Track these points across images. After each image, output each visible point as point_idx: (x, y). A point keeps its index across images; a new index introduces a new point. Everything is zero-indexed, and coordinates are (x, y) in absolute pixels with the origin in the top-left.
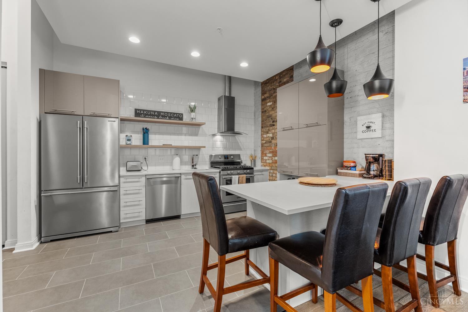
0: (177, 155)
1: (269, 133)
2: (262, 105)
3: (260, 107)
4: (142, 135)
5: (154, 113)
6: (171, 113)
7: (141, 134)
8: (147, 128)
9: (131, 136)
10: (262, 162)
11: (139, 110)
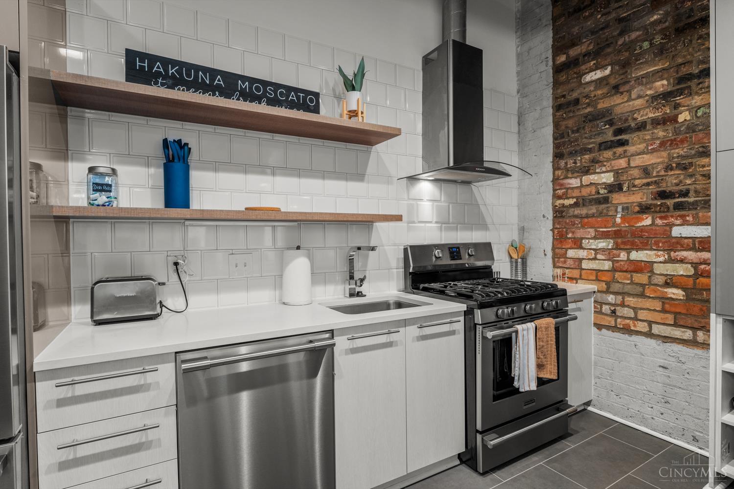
0: (298, 248)
1: (595, 173)
2: (556, 84)
3: (549, 92)
4: (161, 171)
5: (212, 79)
6: (277, 86)
7: (158, 167)
8: (180, 140)
9: (113, 170)
10: (555, 266)
11: (143, 56)
